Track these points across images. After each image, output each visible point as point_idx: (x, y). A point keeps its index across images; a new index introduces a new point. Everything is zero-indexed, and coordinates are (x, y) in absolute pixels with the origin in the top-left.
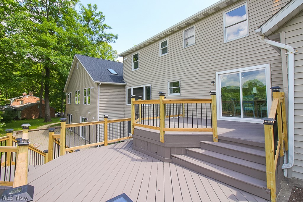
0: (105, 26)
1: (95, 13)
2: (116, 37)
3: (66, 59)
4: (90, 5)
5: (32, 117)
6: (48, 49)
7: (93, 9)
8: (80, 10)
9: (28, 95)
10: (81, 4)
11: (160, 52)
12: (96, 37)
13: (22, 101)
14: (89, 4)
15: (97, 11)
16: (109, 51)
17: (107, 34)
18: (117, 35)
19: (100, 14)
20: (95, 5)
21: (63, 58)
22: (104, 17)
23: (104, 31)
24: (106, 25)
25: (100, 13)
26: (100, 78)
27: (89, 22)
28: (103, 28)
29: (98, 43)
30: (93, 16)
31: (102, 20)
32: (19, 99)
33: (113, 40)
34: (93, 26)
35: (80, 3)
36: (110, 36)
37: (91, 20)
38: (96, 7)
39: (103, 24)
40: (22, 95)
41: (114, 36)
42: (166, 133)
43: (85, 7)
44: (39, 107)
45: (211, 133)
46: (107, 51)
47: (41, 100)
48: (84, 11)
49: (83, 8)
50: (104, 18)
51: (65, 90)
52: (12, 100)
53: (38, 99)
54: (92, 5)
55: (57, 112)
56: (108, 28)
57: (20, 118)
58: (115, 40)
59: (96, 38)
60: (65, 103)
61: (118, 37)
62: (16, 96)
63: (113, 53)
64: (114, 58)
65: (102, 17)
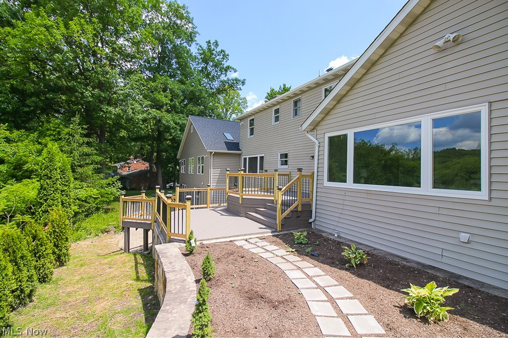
0: (228, 68)
1: (216, 52)
2: (243, 82)
3: (180, 119)
4: (209, 42)
5: (141, 187)
6: (162, 112)
7: (213, 47)
8: (197, 51)
9: (136, 160)
10: (197, 44)
11: (273, 119)
12: (216, 84)
13: (129, 167)
14: (208, 40)
15: (219, 49)
16: (236, 98)
17: (231, 79)
18: (245, 80)
19: (221, 53)
20: (216, 41)
21: (176, 117)
22: (228, 55)
23: (227, 74)
24: (230, 66)
25: (222, 51)
26: (213, 146)
27: (207, 64)
28: (226, 71)
29: (219, 91)
30: (213, 56)
31: (225, 60)
32: (126, 165)
33: (238, 87)
34: (213, 69)
35: (196, 42)
36: (235, 82)
37: (211, 61)
38: (216, 44)
39: (225, 66)
40: (129, 159)
41: (239, 81)
42: (244, 197)
43: (202, 46)
44: (148, 175)
45: (273, 198)
46: (232, 99)
47: (151, 166)
48: (201, 52)
49: (200, 48)
50: (228, 57)
51: (178, 157)
52: (118, 165)
53: (147, 164)
54: (212, 42)
55: (168, 183)
56: (232, 71)
57: (128, 188)
58: (241, 86)
59: (216, 86)
60: (179, 171)
61: (246, 82)
62: (123, 161)
63: (241, 101)
64: (242, 109)
65: (225, 56)
